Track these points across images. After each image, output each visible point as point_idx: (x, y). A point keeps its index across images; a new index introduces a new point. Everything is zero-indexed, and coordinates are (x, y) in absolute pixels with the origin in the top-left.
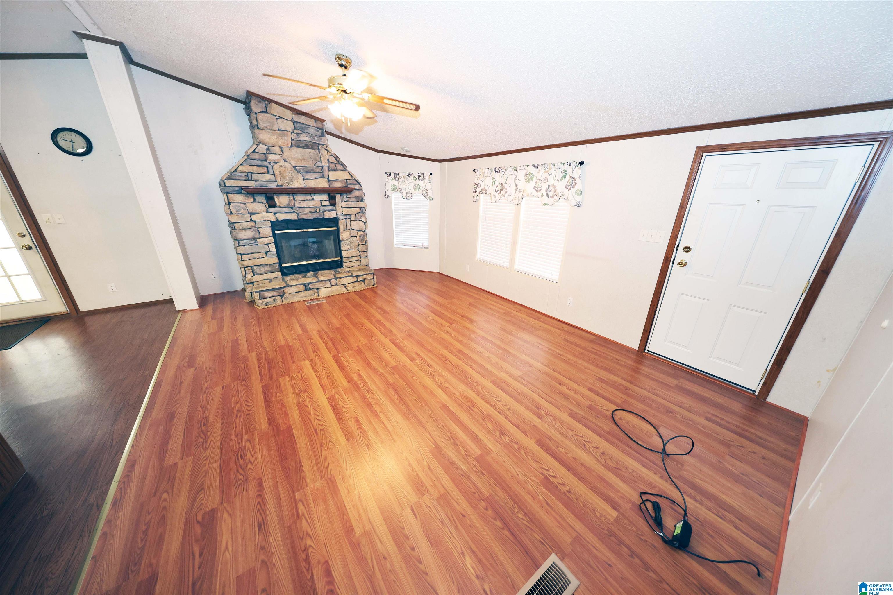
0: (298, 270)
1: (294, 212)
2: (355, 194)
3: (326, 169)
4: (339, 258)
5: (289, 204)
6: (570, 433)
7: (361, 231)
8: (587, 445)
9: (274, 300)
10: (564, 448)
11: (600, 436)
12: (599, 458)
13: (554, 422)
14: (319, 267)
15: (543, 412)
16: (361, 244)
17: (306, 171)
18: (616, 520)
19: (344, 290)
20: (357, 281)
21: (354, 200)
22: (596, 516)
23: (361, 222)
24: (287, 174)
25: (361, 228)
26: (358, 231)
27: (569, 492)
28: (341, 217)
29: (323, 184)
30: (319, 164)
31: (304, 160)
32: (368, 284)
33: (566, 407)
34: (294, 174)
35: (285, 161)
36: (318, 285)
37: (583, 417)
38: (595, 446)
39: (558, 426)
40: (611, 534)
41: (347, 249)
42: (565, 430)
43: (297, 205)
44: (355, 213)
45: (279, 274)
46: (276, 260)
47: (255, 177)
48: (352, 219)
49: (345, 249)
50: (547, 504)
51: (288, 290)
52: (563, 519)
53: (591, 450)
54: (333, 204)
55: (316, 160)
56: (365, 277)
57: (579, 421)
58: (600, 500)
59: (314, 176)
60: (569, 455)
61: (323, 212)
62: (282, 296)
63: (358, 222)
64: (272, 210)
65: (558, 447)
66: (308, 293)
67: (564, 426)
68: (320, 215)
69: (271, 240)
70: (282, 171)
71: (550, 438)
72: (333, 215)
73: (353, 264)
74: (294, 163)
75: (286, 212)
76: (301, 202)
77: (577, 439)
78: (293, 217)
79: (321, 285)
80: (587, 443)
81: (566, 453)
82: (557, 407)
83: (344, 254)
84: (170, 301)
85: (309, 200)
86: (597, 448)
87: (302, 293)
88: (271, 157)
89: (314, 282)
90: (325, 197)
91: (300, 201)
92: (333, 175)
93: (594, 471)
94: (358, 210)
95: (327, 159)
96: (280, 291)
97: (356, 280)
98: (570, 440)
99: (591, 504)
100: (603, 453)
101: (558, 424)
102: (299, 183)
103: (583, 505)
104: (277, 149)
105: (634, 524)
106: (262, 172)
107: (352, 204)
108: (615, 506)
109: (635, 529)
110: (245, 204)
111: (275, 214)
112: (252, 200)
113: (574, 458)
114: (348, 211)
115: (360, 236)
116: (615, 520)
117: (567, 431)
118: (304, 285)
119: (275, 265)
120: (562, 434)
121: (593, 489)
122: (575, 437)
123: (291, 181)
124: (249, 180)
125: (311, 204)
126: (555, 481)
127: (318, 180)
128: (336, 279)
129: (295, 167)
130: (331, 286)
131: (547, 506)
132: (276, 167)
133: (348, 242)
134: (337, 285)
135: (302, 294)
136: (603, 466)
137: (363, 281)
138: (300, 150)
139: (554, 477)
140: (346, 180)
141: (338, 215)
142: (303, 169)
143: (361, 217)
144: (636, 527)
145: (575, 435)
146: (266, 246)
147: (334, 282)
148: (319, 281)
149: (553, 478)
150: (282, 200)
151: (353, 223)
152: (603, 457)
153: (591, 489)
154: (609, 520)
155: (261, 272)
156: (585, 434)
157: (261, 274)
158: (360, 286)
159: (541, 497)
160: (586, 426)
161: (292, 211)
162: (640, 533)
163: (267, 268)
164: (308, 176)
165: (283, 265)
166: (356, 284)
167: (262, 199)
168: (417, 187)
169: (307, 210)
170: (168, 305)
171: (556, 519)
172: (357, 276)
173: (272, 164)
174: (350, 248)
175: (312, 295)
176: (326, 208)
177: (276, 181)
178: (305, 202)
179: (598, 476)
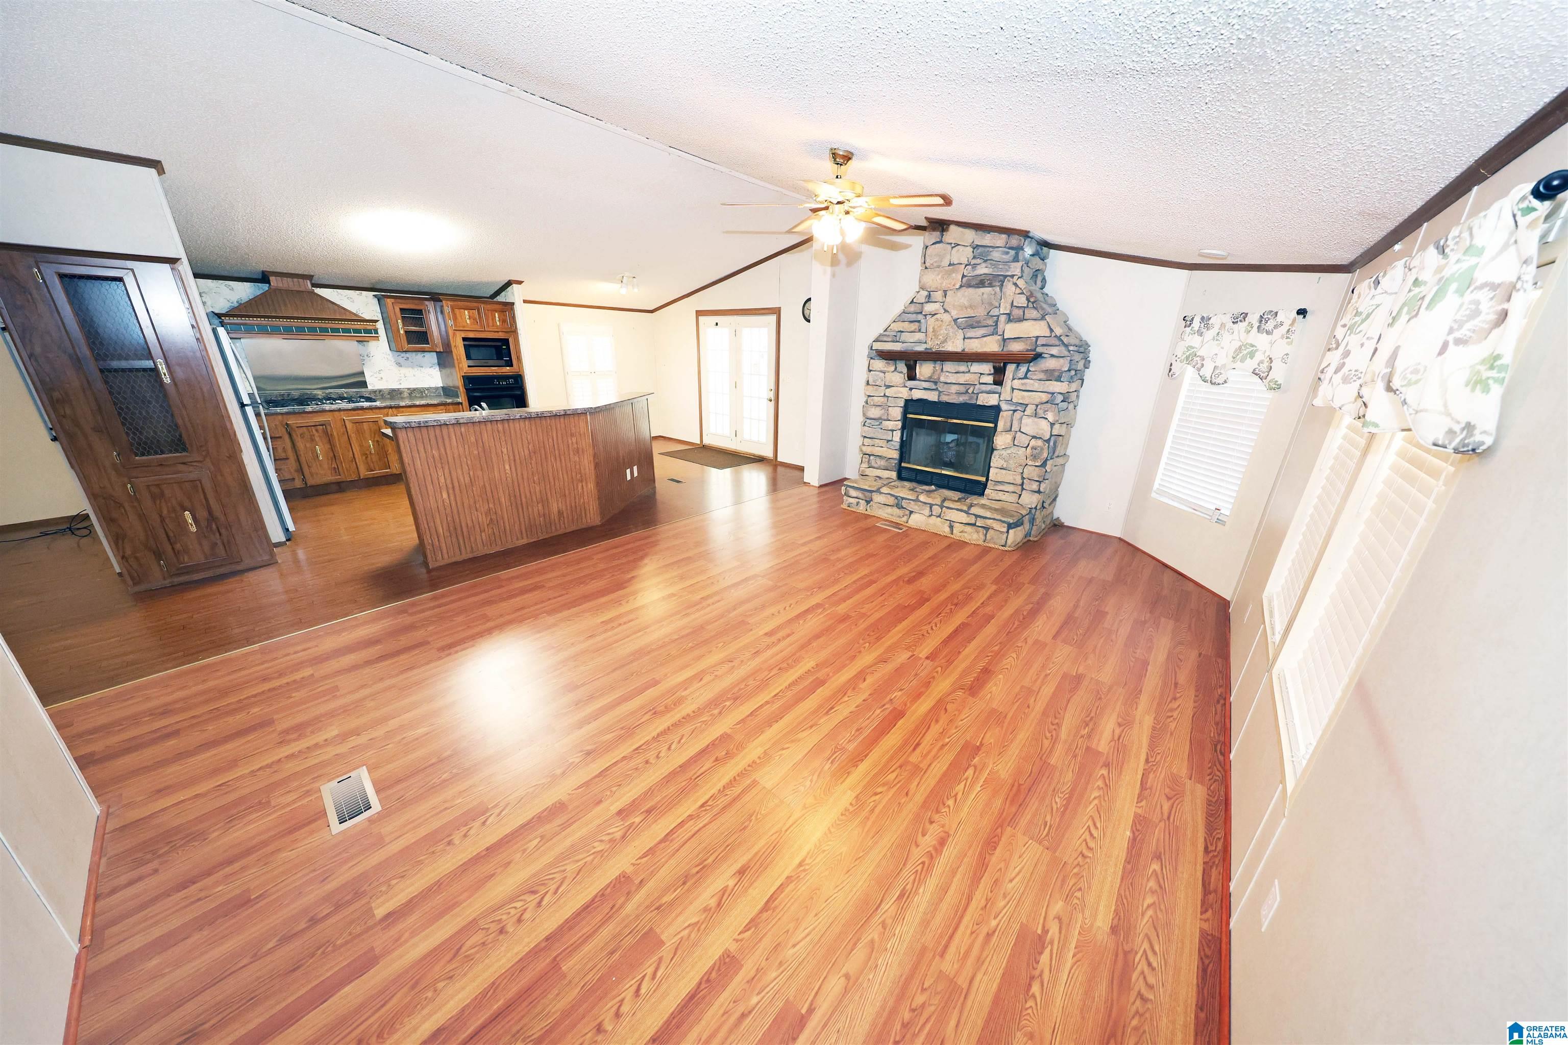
0: (918, 478)
1: (936, 389)
2: (1047, 365)
3: (1003, 319)
4: (984, 479)
5: (930, 377)
6: (571, 868)
7: (1040, 438)
8: (532, 899)
9: (858, 503)
10: (537, 848)
11: (550, 939)
12: (497, 916)
13: (606, 838)
14: (948, 482)
15: (637, 820)
16: (1030, 463)
17: (972, 324)
18: (369, 912)
19: (947, 529)
20: (974, 525)
21: (1042, 376)
22: (394, 878)
23: (1044, 422)
24: (942, 332)
25: (1041, 432)
26: (1034, 437)
27: (450, 843)
28: (1004, 406)
29: (991, 345)
30: (995, 312)
31: (971, 307)
32: (992, 538)
33: (652, 874)
34: (951, 330)
35: (946, 311)
36: (912, 506)
37: (614, 910)
38: (527, 916)
39: (596, 844)
40: (358, 895)
41: (1000, 466)
42: (581, 856)
43: (942, 379)
44: (1037, 401)
45: (894, 475)
46: (895, 455)
47: (904, 336)
48: (1026, 413)
49: (996, 465)
50: (446, 809)
51: (877, 498)
52: (415, 828)
53: (518, 904)
54: (999, 382)
55: (991, 304)
56: (989, 522)
57: (602, 895)
58: (413, 893)
59: (980, 332)
60: (518, 855)
61: (978, 394)
62: (868, 502)
63: (1036, 420)
64: (911, 383)
65: (542, 837)
66: (896, 511)
67: (592, 857)
68: (971, 398)
69: (897, 425)
70: (936, 327)
71: (565, 826)
72: (992, 400)
73: (1001, 496)
74: (955, 314)
75: (925, 389)
76: (950, 375)
77: (553, 879)
78: (932, 397)
79: (916, 507)
80: (538, 900)
81: (525, 850)
82: (651, 851)
83: (993, 473)
84: (801, 469)
85: (963, 372)
86: (519, 921)
87: (890, 507)
88: (929, 308)
89: (909, 499)
90: (987, 368)
91: (951, 373)
92: (1011, 330)
93: (469, 897)
94: (1045, 397)
95: (1010, 302)
96: (868, 494)
97: (973, 522)
98: (551, 865)
99: (416, 874)
100: (502, 931)
101: (599, 847)
102: (955, 345)
103: (419, 861)
104: (938, 296)
105: (347, 943)
106: (912, 329)
107: (1033, 385)
108: (392, 917)
109: (339, 942)
110: (884, 373)
111: (911, 389)
112: (893, 368)
113: (509, 863)
114: (1023, 398)
115: (1034, 448)
116: (371, 908)
117: (578, 861)
118: (896, 497)
119: (892, 461)
120: (573, 850)
121: (438, 886)
122: (558, 877)
123: (945, 341)
124: (897, 342)
125: (962, 379)
126: (477, 824)
127: (985, 339)
128: (942, 507)
129: (955, 320)
130: (932, 515)
131: (443, 808)
132: (931, 321)
133: (1004, 453)
134: (939, 516)
135: (889, 510)
136: (474, 921)
137: (987, 529)
138: (971, 290)
139: (484, 823)
140: (1037, 337)
141: (1001, 403)
142: (966, 321)
143: (1046, 411)
144: (342, 946)
145: (565, 877)
146: (891, 432)
147: (937, 510)
148: (917, 500)
149: (482, 821)
150: (924, 370)
151: (1026, 420)
152: (494, 927)
153: (439, 881)
154: (377, 899)
155: (876, 466)
156: (562, 901)
157: (874, 468)
158: (975, 536)
159: (460, 801)
160: (587, 908)
161: (934, 387)
162: (329, 949)
163: (882, 463)
164: (971, 333)
165: (903, 465)
166: (969, 529)
167: (902, 366)
168: (1244, 352)
169: (954, 389)
170: (797, 473)
171: (420, 818)
172: (977, 516)
173: (928, 317)
174: (1005, 466)
175: (899, 517)
176: (984, 388)
177: (926, 343)
178: (956, 375)
179: (457, 902)
